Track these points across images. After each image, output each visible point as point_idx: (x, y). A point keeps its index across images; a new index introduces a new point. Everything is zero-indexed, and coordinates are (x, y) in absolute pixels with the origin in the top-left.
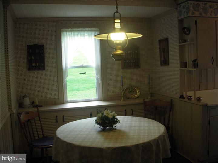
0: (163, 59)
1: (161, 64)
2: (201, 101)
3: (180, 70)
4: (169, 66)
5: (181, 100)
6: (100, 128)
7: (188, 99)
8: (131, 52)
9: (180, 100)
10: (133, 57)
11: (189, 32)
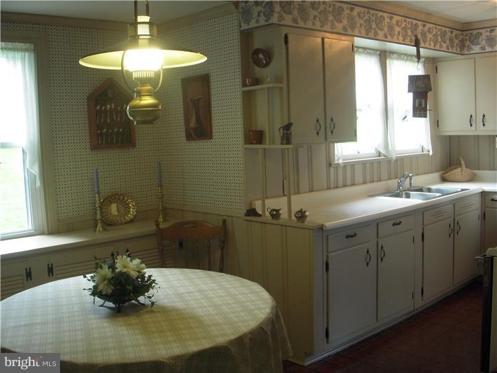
0: (193, 124)
1: (189, 137)
2: (307, 220)
3: (245, 148)
4: (213, 140)
5: (251, 221)
6: (102, 306)
7: (272, 216)
8: (113, 107)
9: (247, 220)
10: (119, 119)
11: (268, 59)
